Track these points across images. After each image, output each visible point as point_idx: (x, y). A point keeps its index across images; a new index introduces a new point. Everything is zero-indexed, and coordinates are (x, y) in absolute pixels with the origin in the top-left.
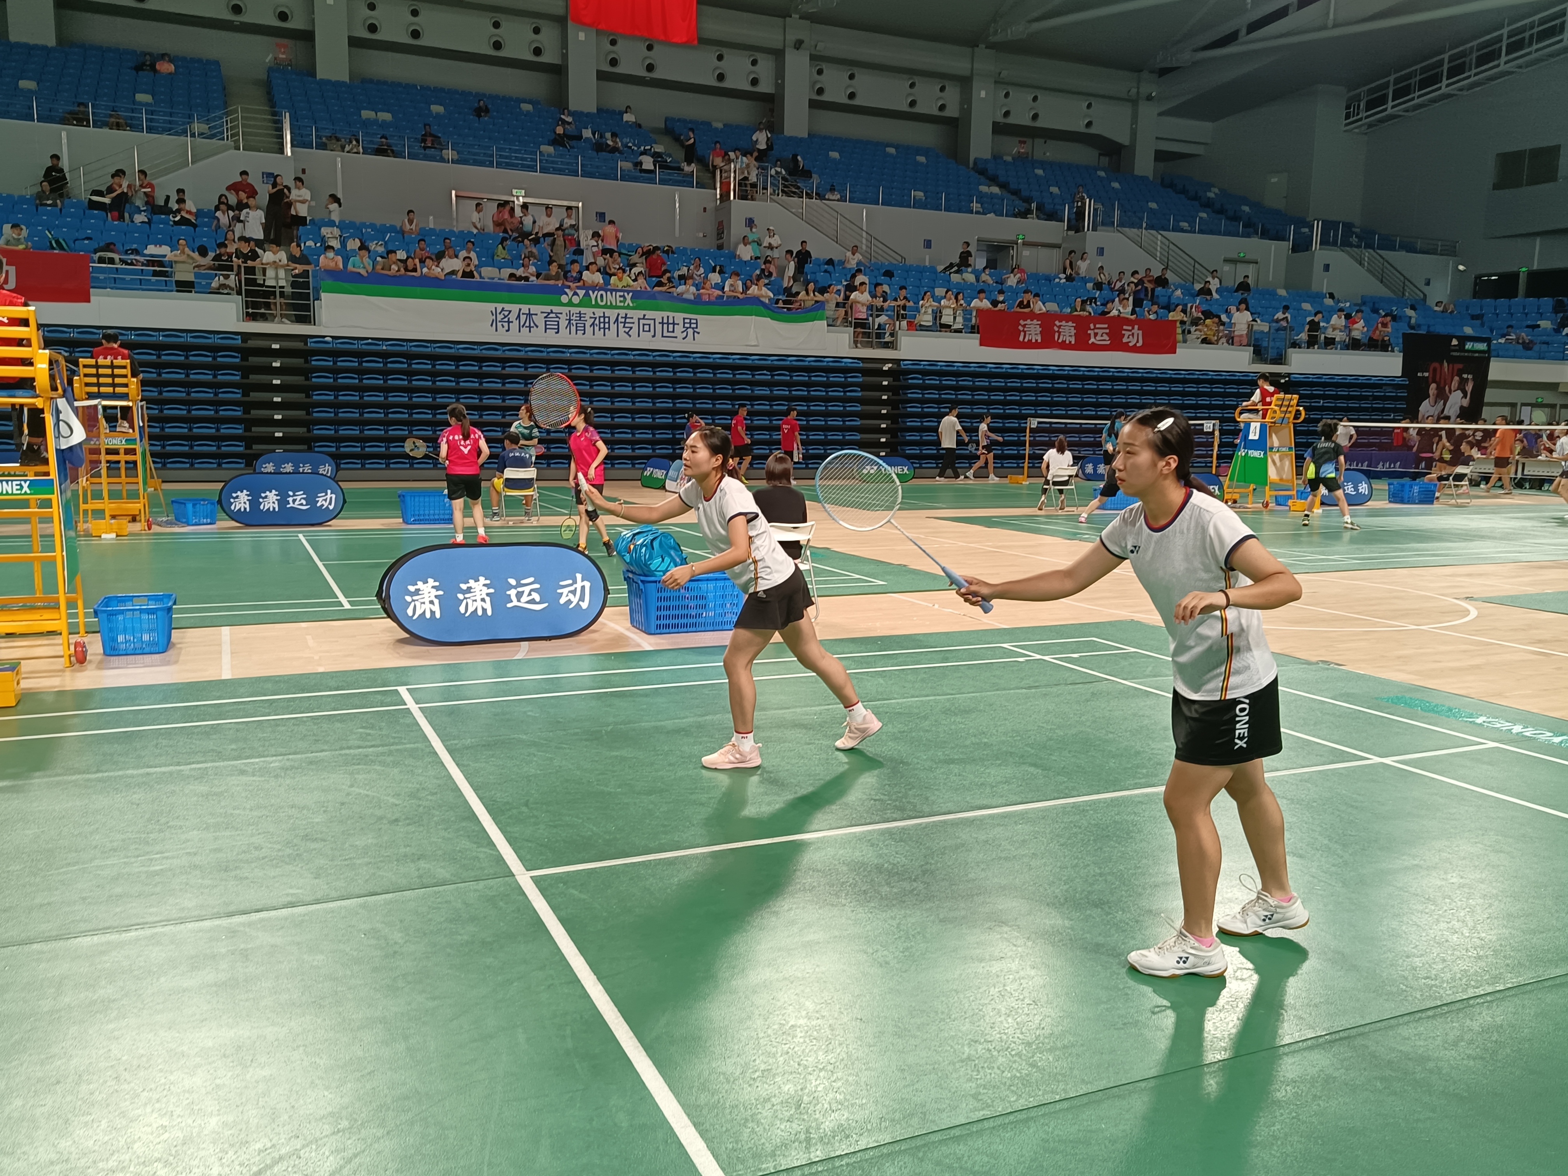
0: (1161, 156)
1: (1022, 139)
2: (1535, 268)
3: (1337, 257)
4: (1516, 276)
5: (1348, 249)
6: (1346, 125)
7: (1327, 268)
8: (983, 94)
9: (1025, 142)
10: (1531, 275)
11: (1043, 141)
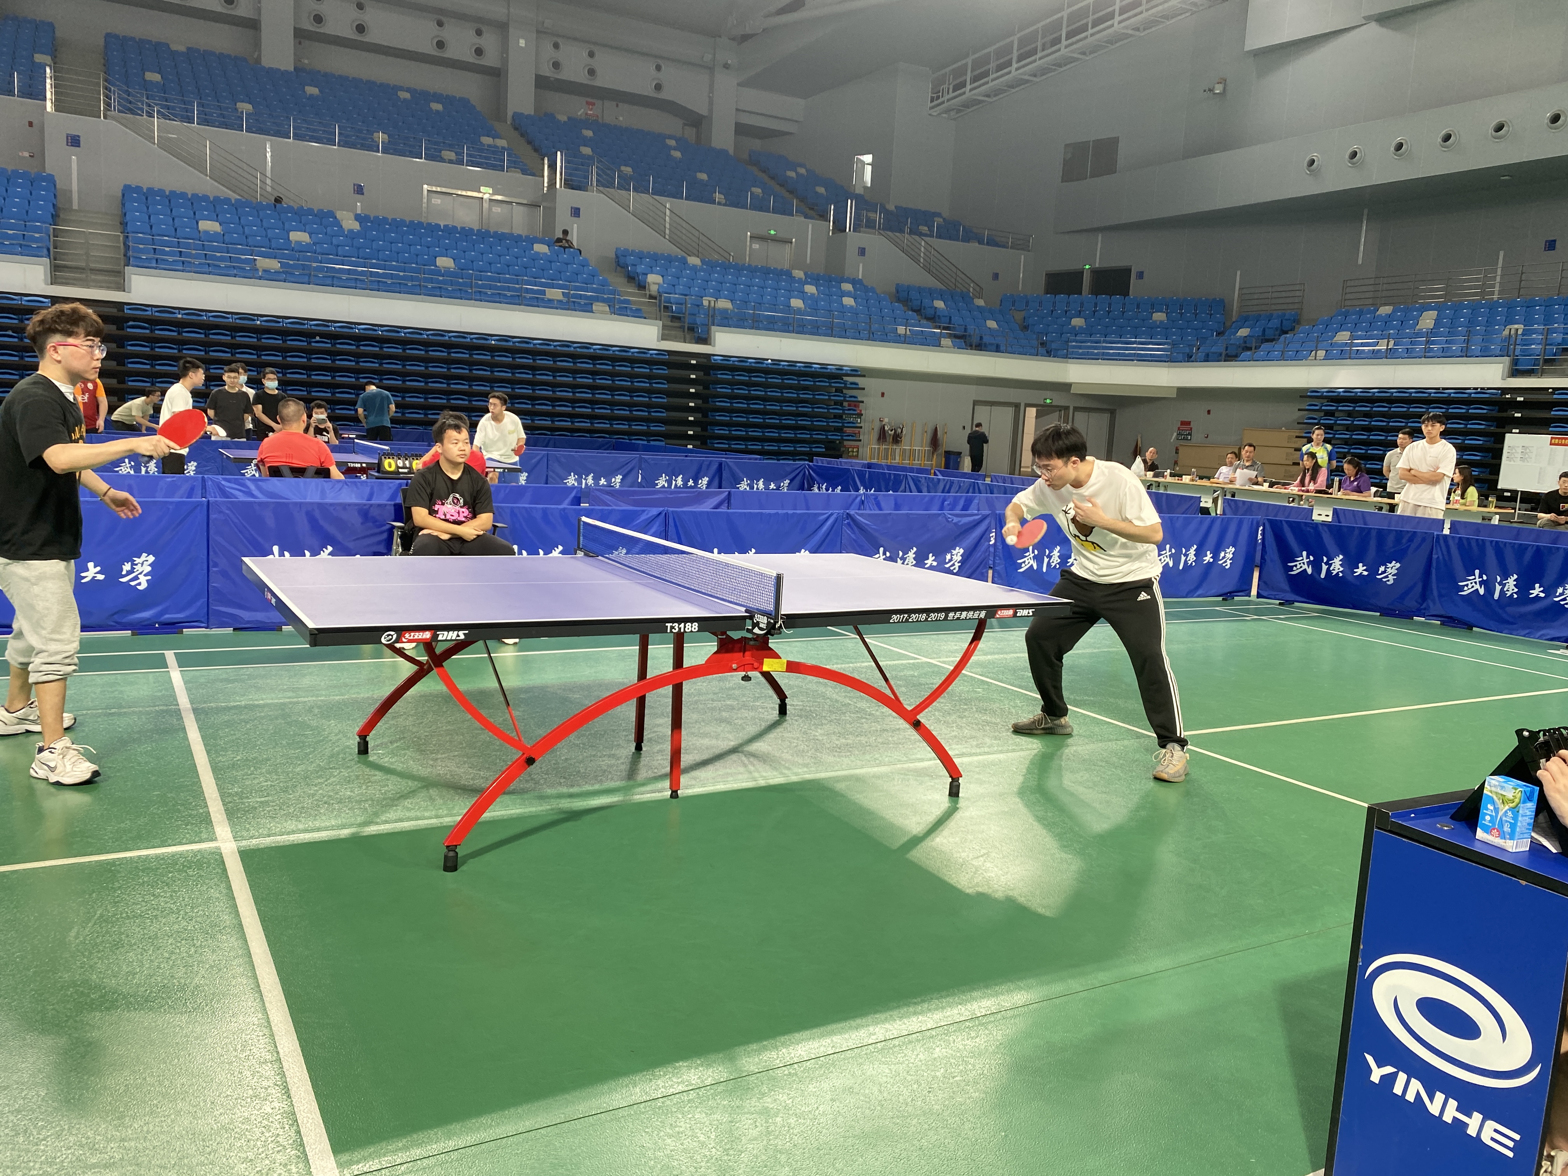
0: (741, 130)
1: (589, 100)
2: (1097, 265)
3: (874, 241)
4: (1081, 273)
5: (889, 233)
6: (931, 108)
7: (862, 252)
8: (522, 43)
9: (593, 104)
10: (1095, 272)
11: (615, 103)
